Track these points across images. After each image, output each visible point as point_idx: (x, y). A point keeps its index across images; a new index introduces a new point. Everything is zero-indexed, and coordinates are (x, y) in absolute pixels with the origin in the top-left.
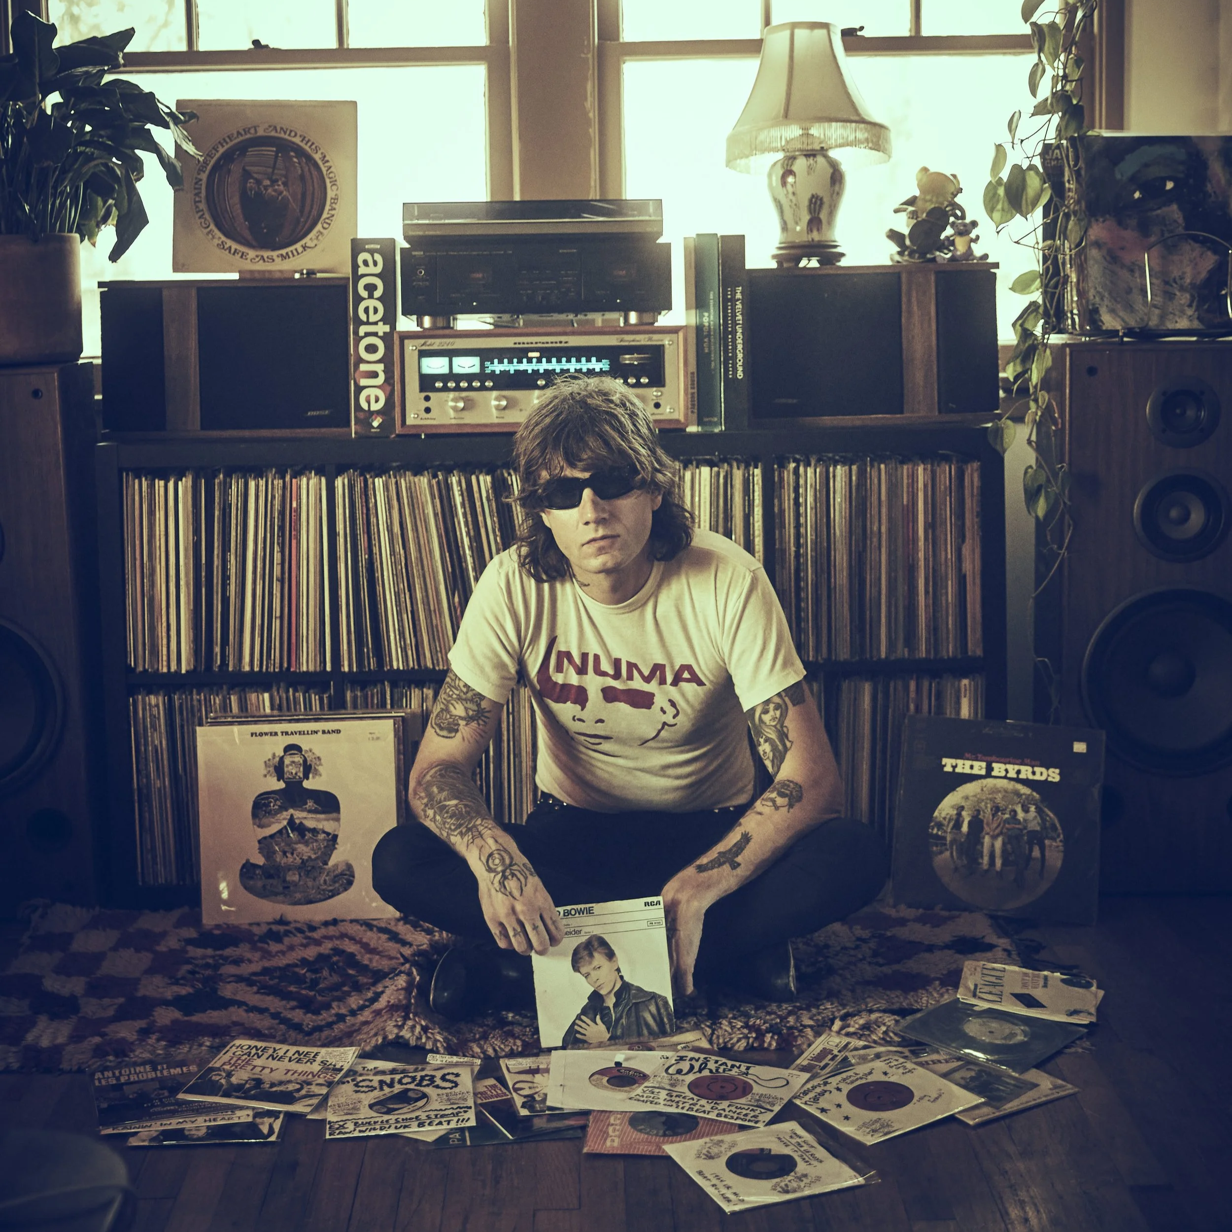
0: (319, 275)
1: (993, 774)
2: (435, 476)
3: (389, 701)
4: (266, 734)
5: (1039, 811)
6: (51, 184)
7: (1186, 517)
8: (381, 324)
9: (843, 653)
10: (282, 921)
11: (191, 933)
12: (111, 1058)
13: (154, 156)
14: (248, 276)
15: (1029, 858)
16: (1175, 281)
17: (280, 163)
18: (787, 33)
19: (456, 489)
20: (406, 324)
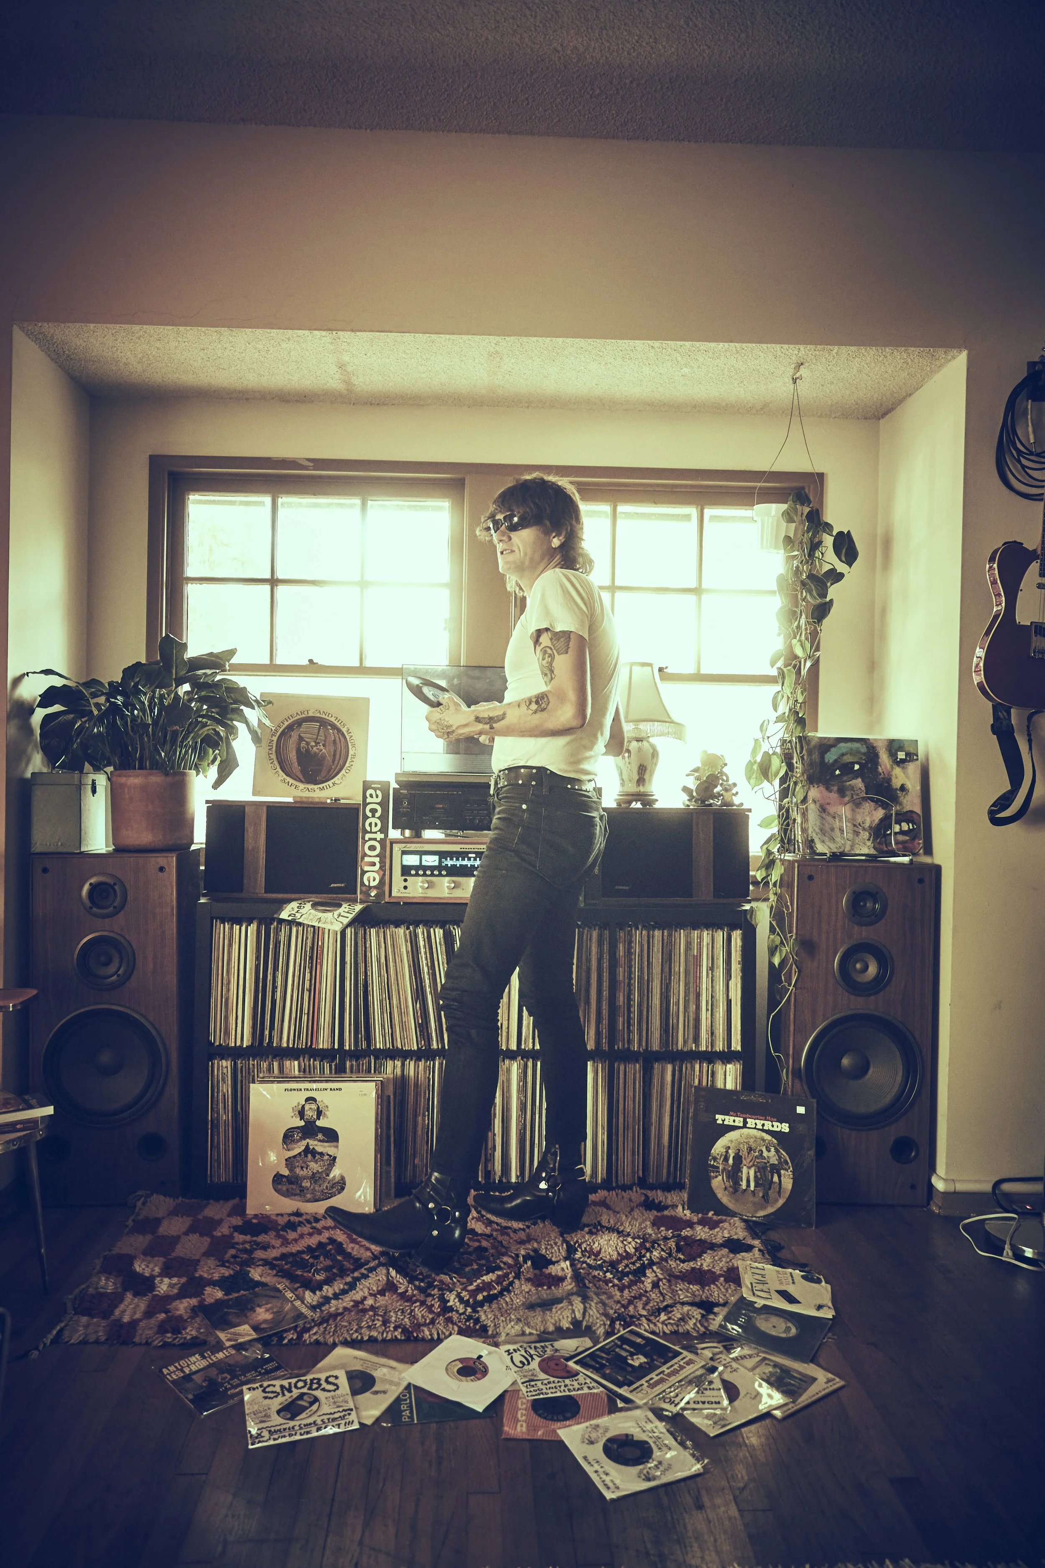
0: (342, 801)
1: (748, 1126)
2: (408, 928)
3: (373, 1069)
4: (294, 1090)
5: (777, 1151)
6: (180, 740)
7: (866, 968)
8: (379, 833)
9: (655, 1046)
10: (298, 1214)
11: (237, 1221)
12: (169, 1335)
13: (244, 726)
14: (298, 800)
15: (772, 1182)
16: (860, 825)
17: (321, 733)
18: (628, 668)
19: (421, 936)
20: (394, 834)
